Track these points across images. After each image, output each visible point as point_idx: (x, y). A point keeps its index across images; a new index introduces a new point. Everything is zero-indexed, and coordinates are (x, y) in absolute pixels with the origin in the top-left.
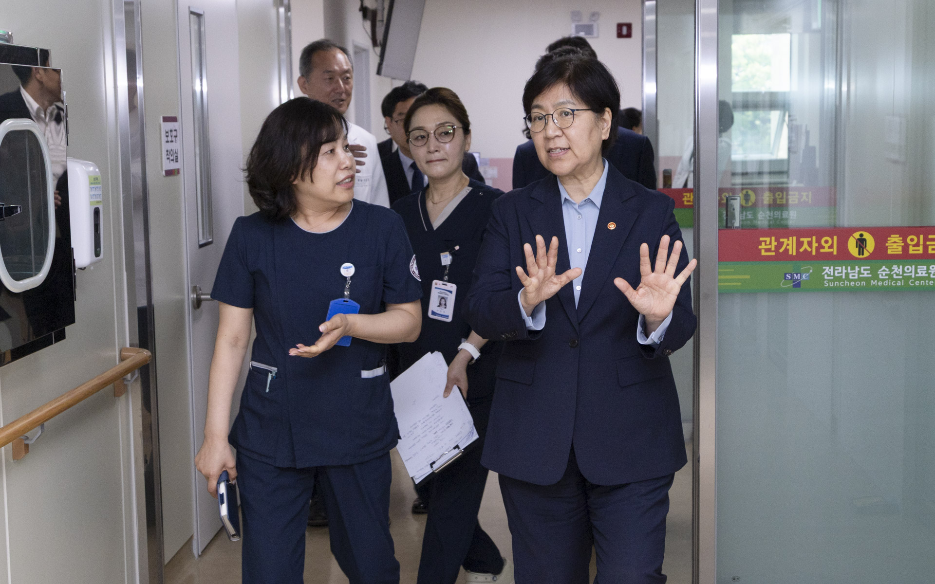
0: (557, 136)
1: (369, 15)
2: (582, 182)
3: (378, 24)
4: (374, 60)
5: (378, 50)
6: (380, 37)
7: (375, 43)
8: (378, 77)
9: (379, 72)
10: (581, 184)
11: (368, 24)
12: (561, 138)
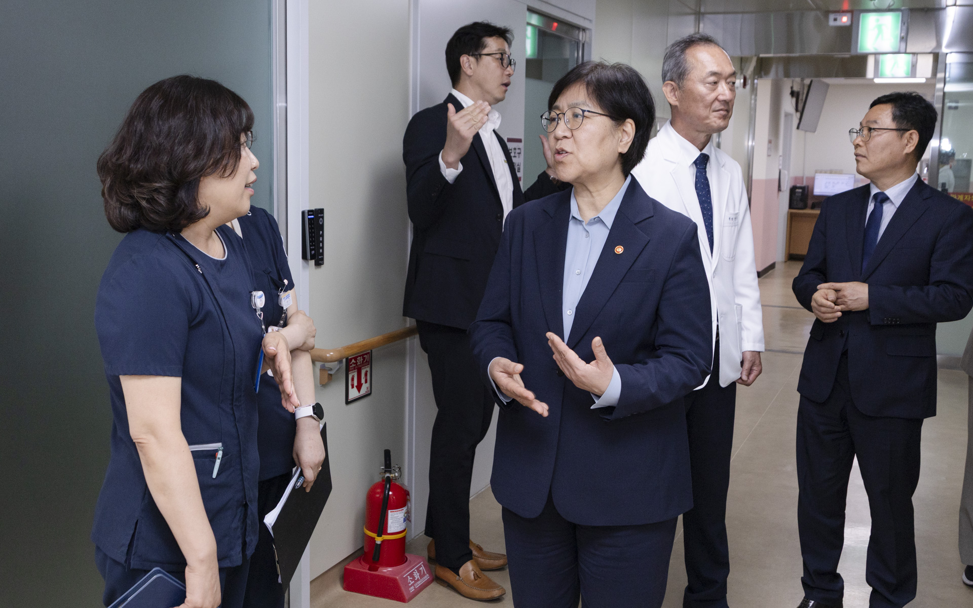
0: (565, 137)
1: (795, 94)
2: (594, 194)
3: (800, 102)
4: (795, 121)
5: (798, 114)
6: (800, 108)
7: (797, 110)
8: (797, 130)
9: (798, 128)
10: (592, 196)
11: (794, 100)
12: (569, 140)
